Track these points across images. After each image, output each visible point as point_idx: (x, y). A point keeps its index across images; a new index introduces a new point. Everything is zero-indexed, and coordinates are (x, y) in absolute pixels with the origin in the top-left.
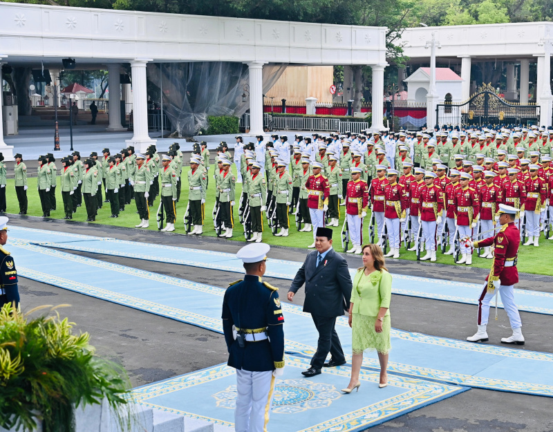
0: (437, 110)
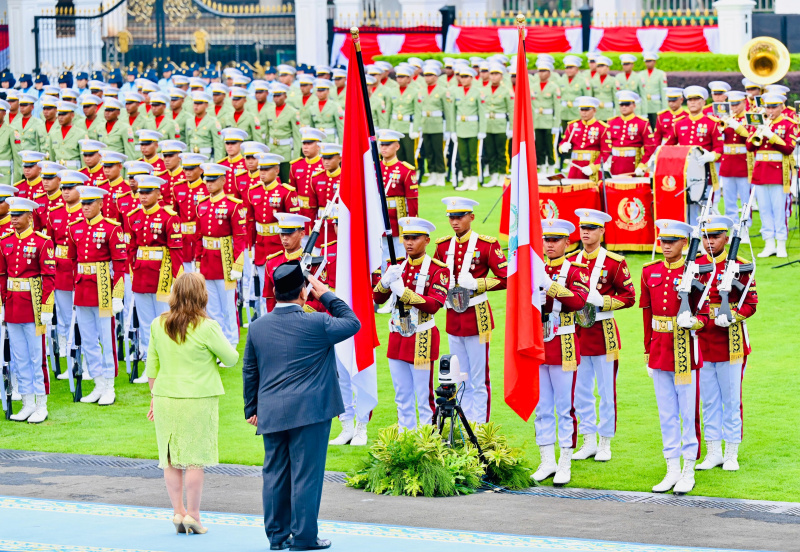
0: (36, 31)
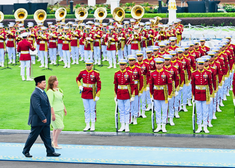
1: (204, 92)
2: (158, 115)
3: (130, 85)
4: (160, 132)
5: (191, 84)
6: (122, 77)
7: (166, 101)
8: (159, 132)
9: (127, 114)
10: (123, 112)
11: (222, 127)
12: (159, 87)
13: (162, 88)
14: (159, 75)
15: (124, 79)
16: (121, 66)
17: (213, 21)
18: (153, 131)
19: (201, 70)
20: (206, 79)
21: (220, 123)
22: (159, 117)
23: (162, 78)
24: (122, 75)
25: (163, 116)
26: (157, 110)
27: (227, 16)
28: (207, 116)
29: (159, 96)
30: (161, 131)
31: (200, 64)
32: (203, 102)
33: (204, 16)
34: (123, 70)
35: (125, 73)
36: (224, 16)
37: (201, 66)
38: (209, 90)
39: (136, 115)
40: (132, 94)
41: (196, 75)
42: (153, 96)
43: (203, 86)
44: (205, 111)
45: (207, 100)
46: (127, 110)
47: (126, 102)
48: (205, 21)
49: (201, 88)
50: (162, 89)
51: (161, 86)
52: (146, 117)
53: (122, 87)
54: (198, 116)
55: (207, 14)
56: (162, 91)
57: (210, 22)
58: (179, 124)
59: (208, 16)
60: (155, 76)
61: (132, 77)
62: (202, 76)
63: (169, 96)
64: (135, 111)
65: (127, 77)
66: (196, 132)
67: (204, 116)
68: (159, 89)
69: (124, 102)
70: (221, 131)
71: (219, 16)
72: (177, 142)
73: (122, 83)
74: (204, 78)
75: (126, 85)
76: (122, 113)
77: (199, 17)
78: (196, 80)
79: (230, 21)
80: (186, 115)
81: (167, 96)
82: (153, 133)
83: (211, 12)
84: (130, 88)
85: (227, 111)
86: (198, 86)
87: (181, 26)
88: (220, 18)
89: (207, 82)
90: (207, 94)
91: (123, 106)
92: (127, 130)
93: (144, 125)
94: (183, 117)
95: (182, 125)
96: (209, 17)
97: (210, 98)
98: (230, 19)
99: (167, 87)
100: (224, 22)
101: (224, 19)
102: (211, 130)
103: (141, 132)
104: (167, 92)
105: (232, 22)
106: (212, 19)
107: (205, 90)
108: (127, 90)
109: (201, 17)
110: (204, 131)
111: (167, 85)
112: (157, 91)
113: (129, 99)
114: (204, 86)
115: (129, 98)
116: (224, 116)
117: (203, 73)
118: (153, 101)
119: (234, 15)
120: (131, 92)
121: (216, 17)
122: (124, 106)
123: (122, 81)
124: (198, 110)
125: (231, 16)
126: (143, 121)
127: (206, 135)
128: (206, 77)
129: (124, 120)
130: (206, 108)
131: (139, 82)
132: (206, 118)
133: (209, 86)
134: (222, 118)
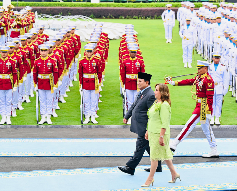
1: (93, 80)
2: (43, 105)
3: (13, 74)
4: (46, 124)
5: (79, 72)
6: (4, 66)
7: (52, 90)
8: (44, 124)
9: (8, 105)
10: (4, 103)
11: (108, 117)
12: (45, 76)
13: (47, 76)
14: (44, 63)
15: (6, 68)
16: (3, 54)
17: (50, 11)
18: (38, 123)
19: (89, 58)
20: (95, 67)
21: (104, 113)
22: (43, 108)
23: (48, 66)
24: (4, 64)
25: (48, 107)
26: (42, 101)
27: (65, 6)
28: (95, 106)
29: (44, 85)
30: (46, 122)
31: (88, 52)
32: (92, 91)
33: (40, 5)
34: (4, 58)
35: (7, 61)
36: (62, 6)
37: (89, 53)
38: (97, 79)
39: (16, 106)
40: (14, 83)
41: (84, 64)
42: (37, 86)
43: (91, 74)
44: (94, 101)
45: (96, 88)
46: (9, 101)
47: (8, 93)
48: (42, 11)
49: (90, 76)
50: (48, 78)
51: (47, 75)
52: (23, 109)
53: (4, 76)
54: (86, 106)
55: (43, 4)
56: (48, 80)
57: (47, 12)
58: (62, 115)
59: (44, 5)
60: (40, 65)
61: (14, 65)
62: (91, 64)
63: (55, 85)
64: (15, 103)
65: (9, 65)
66: (84, 123)
67: (93, 106)
68: (44, 78)
69: (6, 92)
70: (109, 121)
71: (56, 6)
72: (70, 133)
73: (4, 72)
74: (92, 66)
75: (9, 74)
76: (2, 104)
77: (35, 6)
78: (84, 68)
79: (68, 11)
80: (65, 106)
81: (53, 86)
82: (38, 125)
83: (47, 1)
84: (13, 77)
85: (107, 102)
86: (86, 74)
87: (32, 14)
88: (57, 7)
89: (96, 70)
90: (96, 83)
91: (4, 97)
92: (9, 122)
93: (25, 117)
94: (63, 108)
95: (66, 116)
96: (46, 6)
97: (99, 87)
98: (69, 9)
99: (53, 76)
100: (62, 12)
101: (61, 9)
102: (99, 121)
103: (25, 124)
104: (52, 81)
105: (70, 12)
106: (49, 9)
107: (94, 78)
108: (9, 79)
109: (37, 6)
110: (92, 122)
111: (52, 74)
112: (42, 80)
113: (11, 89)
114: (93, 74)
115: (11, 87)
116: (106, 106)
117: (92, 61)
118: (37, 91)
119: (72, 5)
120: (13, 82)
121: (53, 6)
122: (6, 97)
123: (4, 70)
124: (86, 100)
125: (69, 6)
126: (22, 113)
127: (94, 126)
128: (95, 65)
129: (5, 112)
130: (95, 97)
131: (19, 71)
132: (94, 108)
133: (97, 74)
134: (105, 109)
